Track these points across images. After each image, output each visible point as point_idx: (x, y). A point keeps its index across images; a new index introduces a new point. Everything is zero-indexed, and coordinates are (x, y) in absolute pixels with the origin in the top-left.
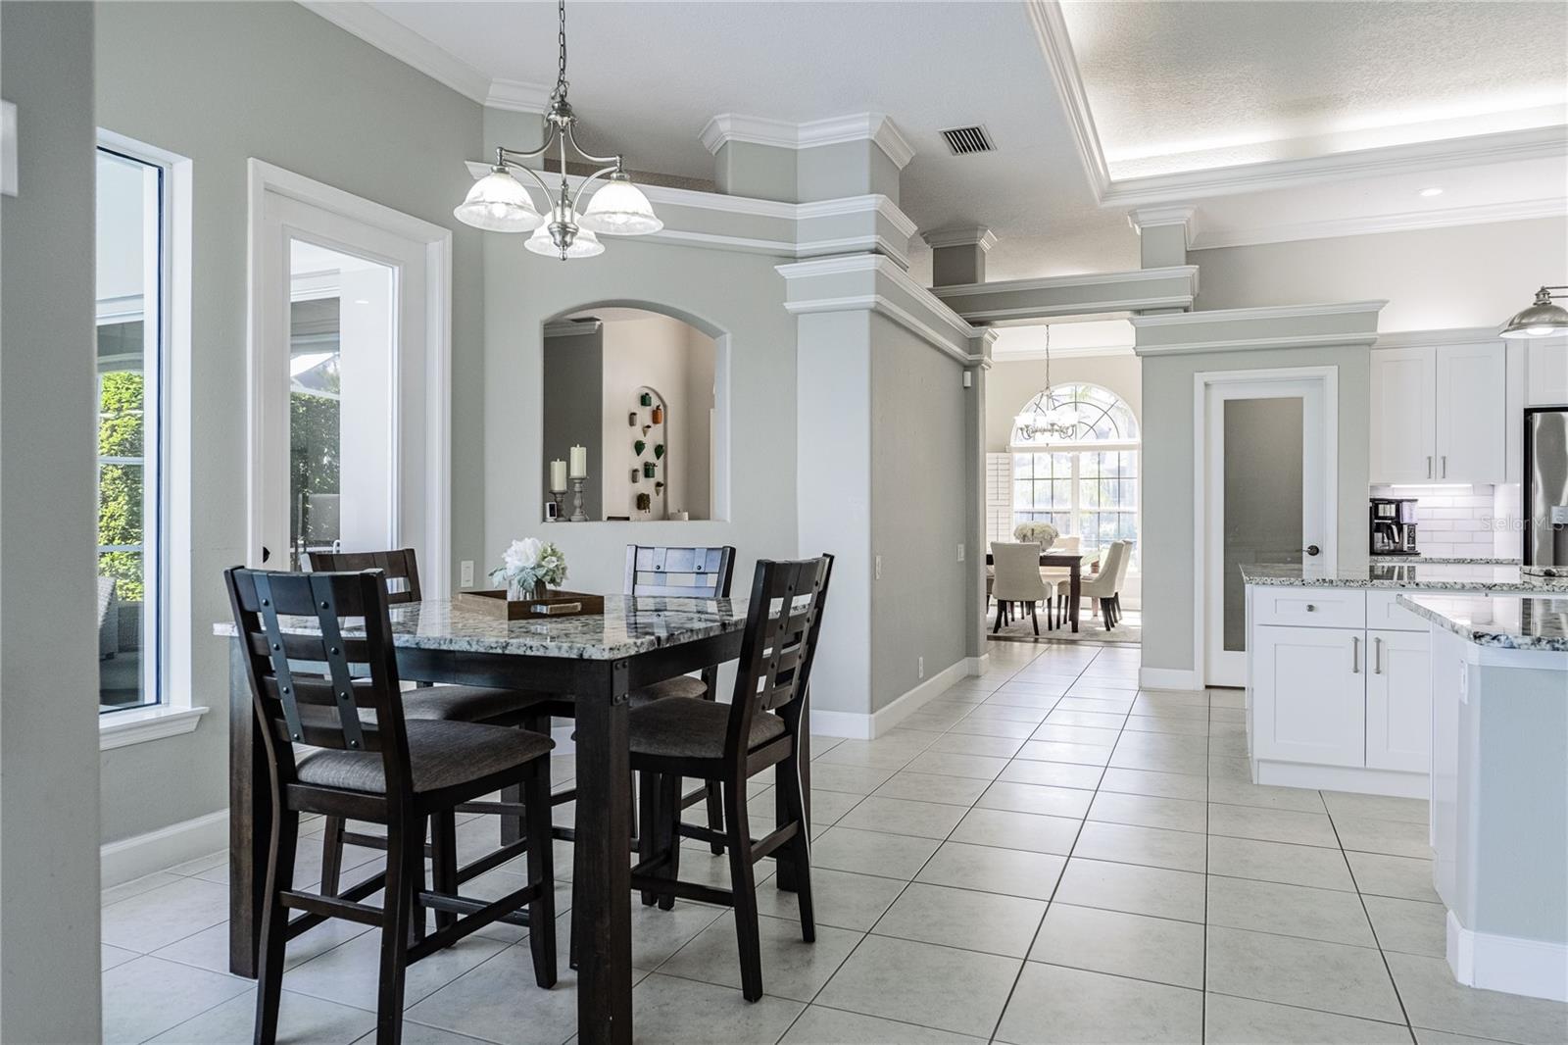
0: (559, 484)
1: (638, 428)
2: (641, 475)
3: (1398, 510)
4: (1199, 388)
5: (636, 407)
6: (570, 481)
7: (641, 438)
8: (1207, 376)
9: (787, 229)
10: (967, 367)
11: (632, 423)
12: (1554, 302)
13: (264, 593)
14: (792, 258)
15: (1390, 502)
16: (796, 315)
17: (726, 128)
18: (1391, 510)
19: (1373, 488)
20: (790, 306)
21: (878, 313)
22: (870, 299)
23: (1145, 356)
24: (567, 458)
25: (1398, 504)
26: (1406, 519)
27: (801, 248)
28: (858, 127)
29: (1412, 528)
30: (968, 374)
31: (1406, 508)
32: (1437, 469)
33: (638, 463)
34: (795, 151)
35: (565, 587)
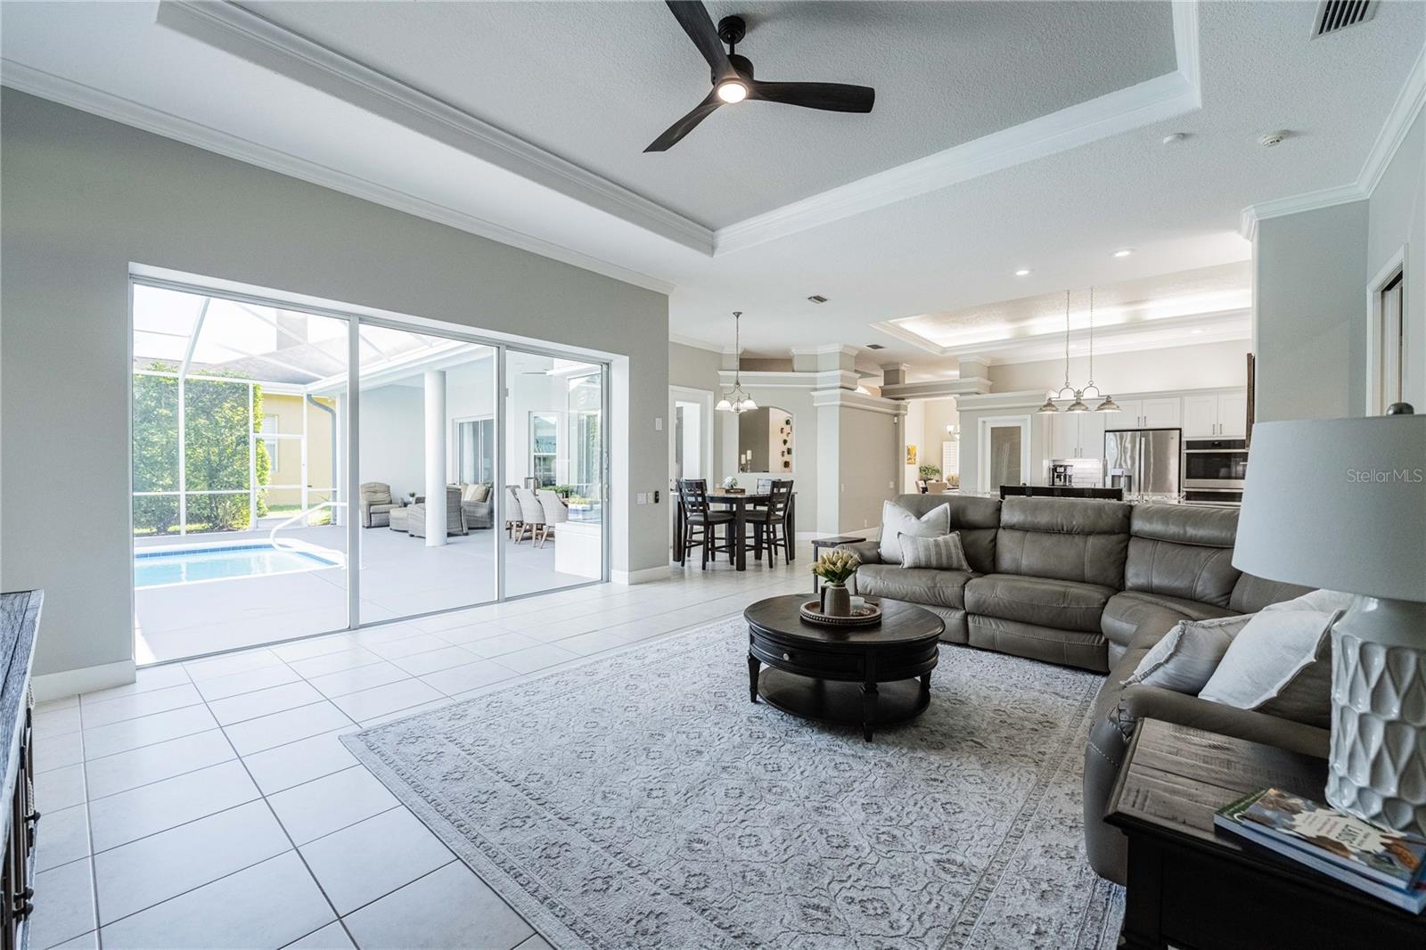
0: (743, 462)
1: (785, 434)
2: (786, 453)
3: (1065, 470)
4: (980, 424)
5: (784, 425)
6: (746, 460)
7: (785, 438)
8: (983, 419)
9: (814, 380)
10: (896, 415)
11: (782, 432)
12: (1082, 402)
13: (684, 485)
14: (816, 390)
15: (1061, 466)
16: (817, 407)
17: (795, 351)
18: (1062, 470)
19: (1054, 461)
20: (815, 405)
21: (841, 406)
22: (839, 403)
23: (961, 411)
24: (746, 454)
25: (1065, 467)
26: (1069, 473)
27: (818, 386)
28: (835, 348)
29: (1070, 476)
30: (896, 418)
31: (1069, 469)
32: (1078, 453)
33: (785, 448)
34: (816, 355)
35: (738, 487)
